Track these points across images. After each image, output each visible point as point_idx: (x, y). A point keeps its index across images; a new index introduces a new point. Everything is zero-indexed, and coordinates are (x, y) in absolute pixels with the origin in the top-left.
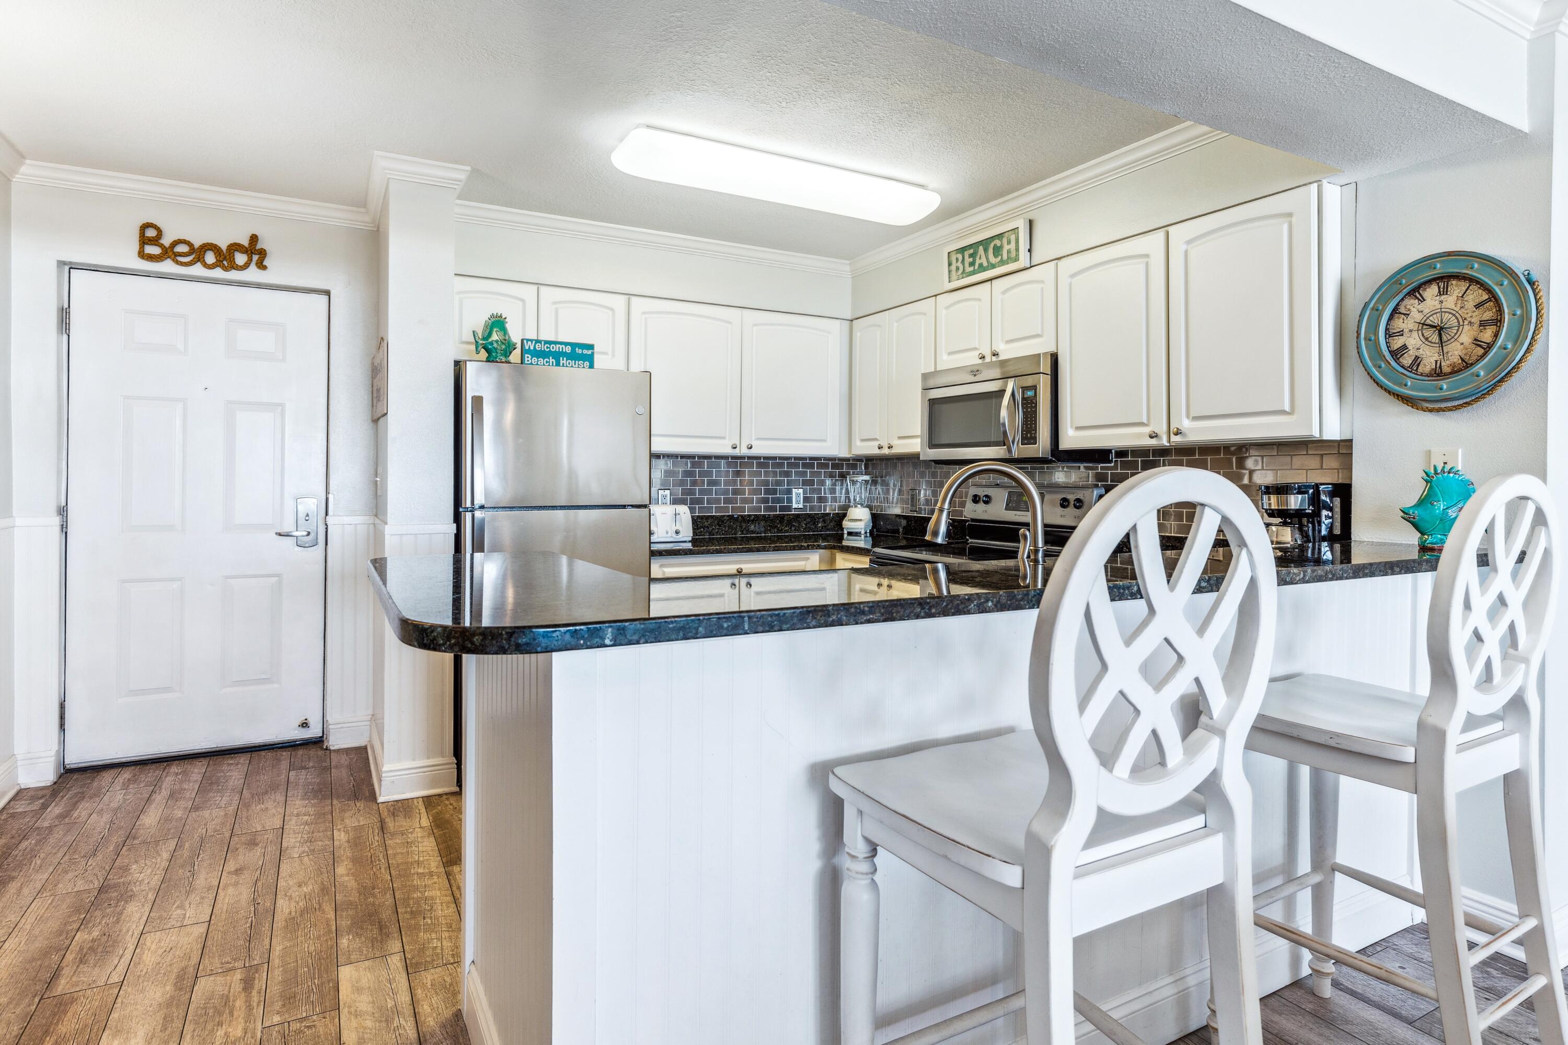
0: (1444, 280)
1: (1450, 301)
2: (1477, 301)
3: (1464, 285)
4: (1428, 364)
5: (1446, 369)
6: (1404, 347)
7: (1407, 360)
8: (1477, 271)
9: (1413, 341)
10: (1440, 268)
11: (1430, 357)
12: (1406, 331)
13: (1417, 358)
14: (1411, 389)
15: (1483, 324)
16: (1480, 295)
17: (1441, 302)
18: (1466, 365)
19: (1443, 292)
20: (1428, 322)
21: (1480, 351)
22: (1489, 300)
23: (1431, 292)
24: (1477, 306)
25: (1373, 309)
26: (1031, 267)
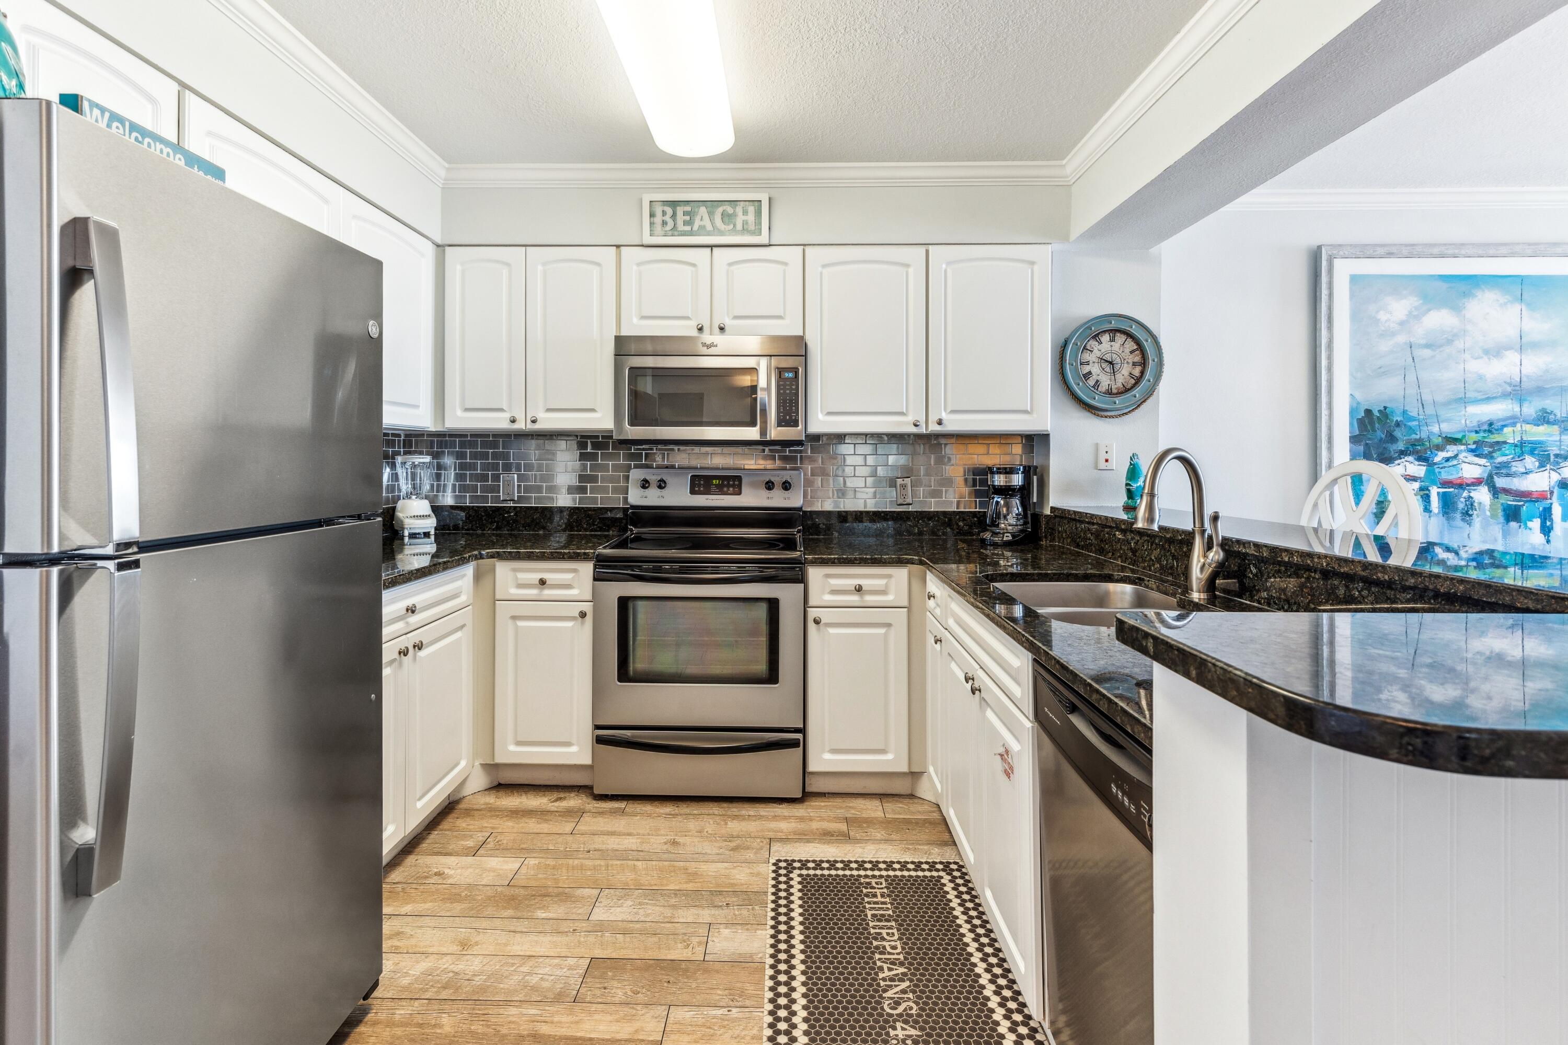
0: (1114, 331)
1: (1116, 346)
2: (1132, 349)
3: (1124, 337)
4: (1104, 387)
5: (1114, 391)
6: (1090, 373)
7: (1091, 382)
8: (1134, 330)
9: (1095, 369)
10: (1114, 324)
11: (1105, 382)
12: (1091, 362)
13: (1097, 381)
14: (1098, 402)
15: (1134, 364)
16: (1131, 345)
17: (1111, 346)
18: (1126, 390)
19: (1112, 340)
20: (1104, 358)
21: (1133, 381)
22: (1137, 350)
23: (1105, 338)
24: (1132, 352)
25: (1073, 344)
26: (770, 245)
